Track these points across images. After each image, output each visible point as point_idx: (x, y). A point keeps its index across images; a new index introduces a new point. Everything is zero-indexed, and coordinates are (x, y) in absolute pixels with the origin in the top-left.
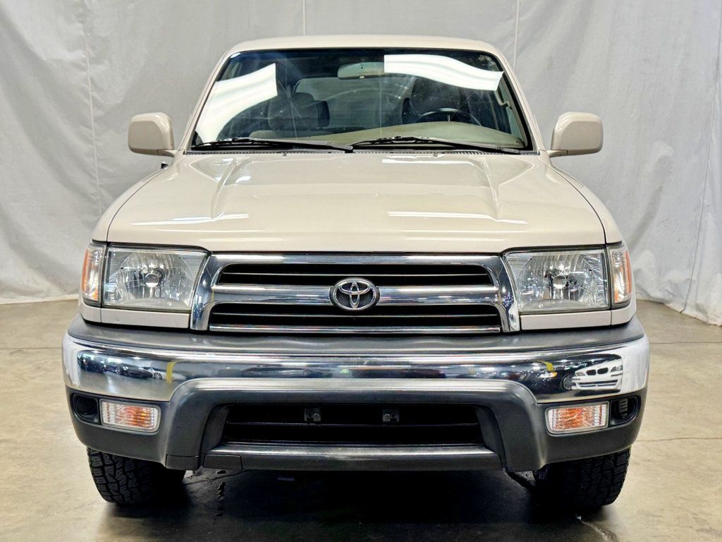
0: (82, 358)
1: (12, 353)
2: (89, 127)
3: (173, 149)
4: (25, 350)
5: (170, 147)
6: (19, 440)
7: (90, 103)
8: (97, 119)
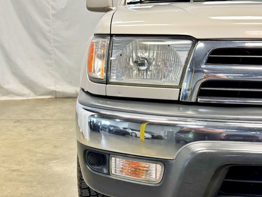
0: (91, 122)
1: (15, 122)
2: (50, 19)
3: (113, 6)
4: (21, 121)
5: (111, 6)
6: (24, 170)
7: (50, 7)
8: (53, 15)
